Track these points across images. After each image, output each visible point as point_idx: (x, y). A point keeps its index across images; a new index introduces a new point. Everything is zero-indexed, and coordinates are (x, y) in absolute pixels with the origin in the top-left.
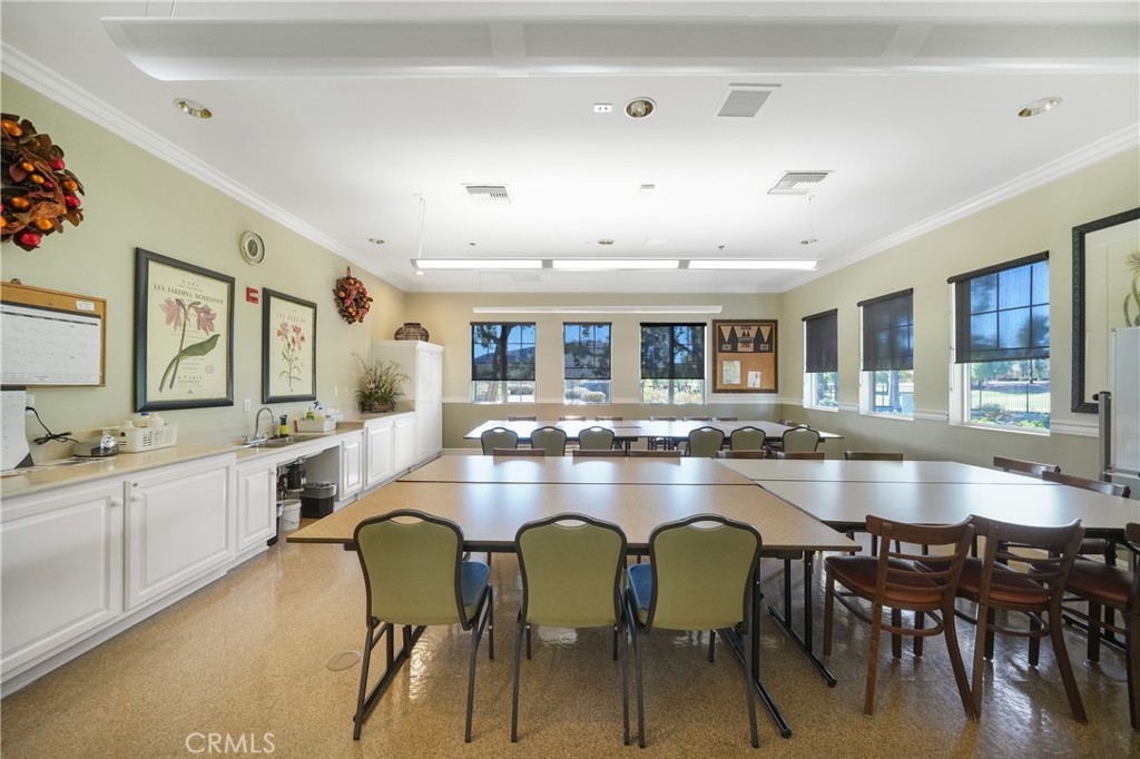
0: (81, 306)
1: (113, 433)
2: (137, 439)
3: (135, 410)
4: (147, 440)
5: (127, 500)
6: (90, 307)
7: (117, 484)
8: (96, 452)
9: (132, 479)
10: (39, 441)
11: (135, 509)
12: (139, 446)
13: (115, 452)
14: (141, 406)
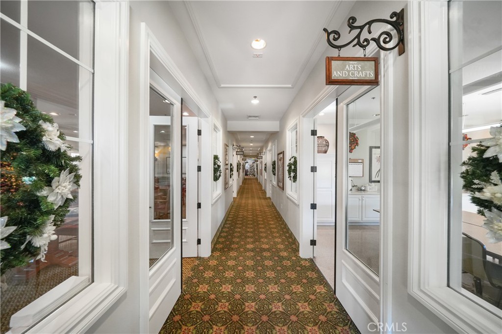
0: (359, 161)
1: (365, 187)
2: (368, 188)
3: (370, 182)
4: (370, 189)
5: (362, 200)
6: (361, 161)
7: (361, 196)
8: (361, 190)
9: (363, 196)
10: (353, 186)
11: (364, 202)
12: (368, 190)
13: (364, 190)
14: (371, 181)
